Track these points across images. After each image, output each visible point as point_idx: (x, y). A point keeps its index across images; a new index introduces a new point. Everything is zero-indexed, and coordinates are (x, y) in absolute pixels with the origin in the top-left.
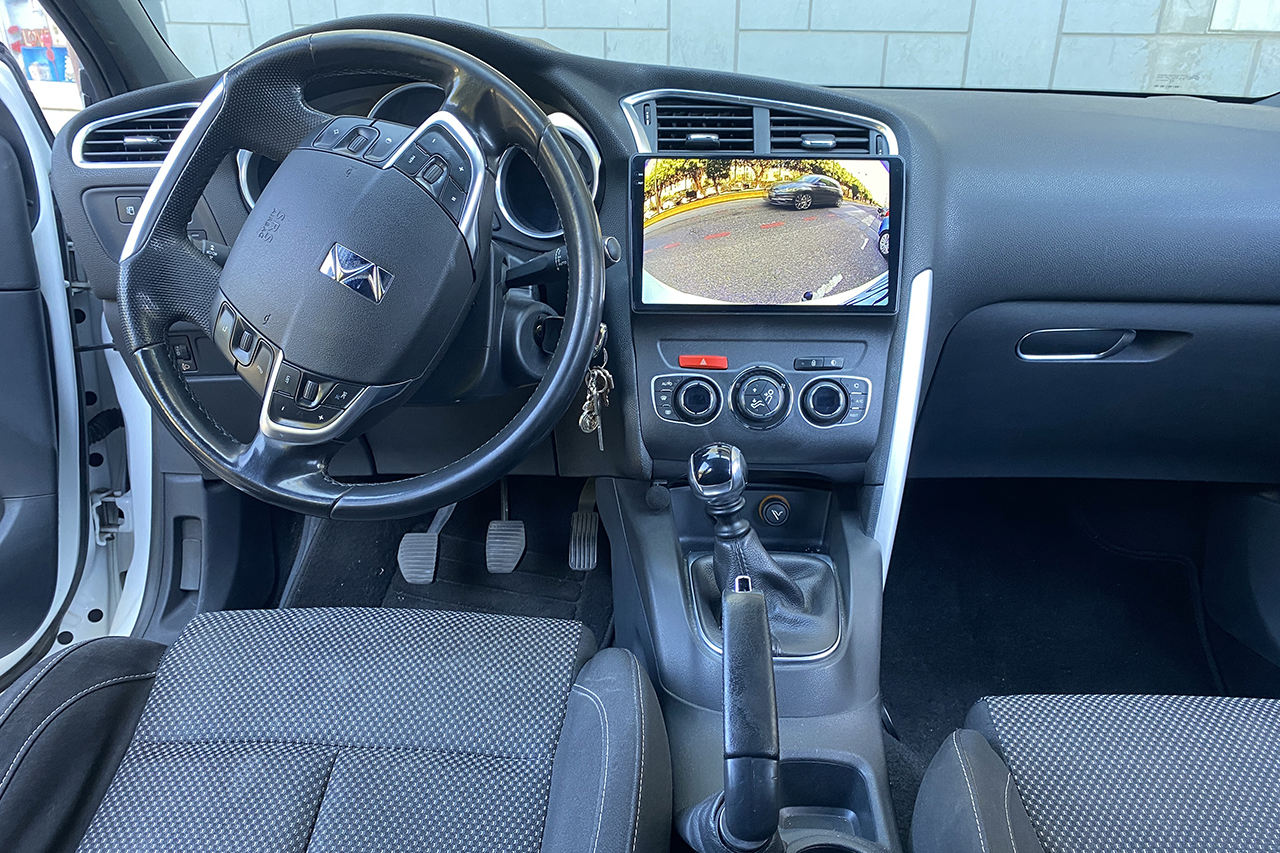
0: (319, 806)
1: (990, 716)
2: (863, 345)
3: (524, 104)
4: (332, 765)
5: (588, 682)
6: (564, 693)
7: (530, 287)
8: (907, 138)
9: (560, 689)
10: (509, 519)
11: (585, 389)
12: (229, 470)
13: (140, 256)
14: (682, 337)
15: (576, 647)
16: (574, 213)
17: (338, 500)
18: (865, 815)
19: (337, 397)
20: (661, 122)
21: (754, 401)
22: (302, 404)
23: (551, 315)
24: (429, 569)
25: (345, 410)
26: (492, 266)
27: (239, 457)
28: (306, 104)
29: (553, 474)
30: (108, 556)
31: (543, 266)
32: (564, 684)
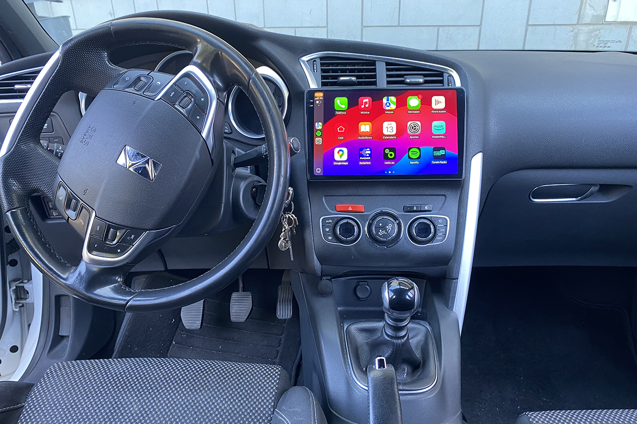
2: (444, 197)
3: (239, 60)
5: (284, 409)
6: (270, 415)
7: (249, 167)
8: (466, 77)
9: (267, 412)
10: (243, 291)
11: (281, 226)
12: (64, 283)
13: (10, 155)
14: (337, 194)
15: (277, 384)
17: (129, 301)
19: (128, 238)
20: (323, 71)
21: (381, 231)
22: (107, 242)
23: (260, 182)
24: (198, 321)
25: (133, 246)
26: (225, 155)
27: (70, 275)
28: (110, 62)
29: (267, 268)
30: (21, 316)
31: (255, 155)
32: (270, 409)
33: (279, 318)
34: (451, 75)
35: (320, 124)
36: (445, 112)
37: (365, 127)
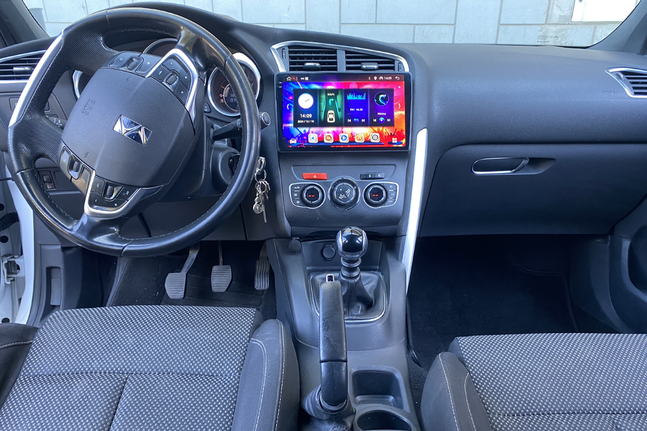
0: (118, 404)
1: (459, 346)
2: (394, 167)
4: (125, 383)
5: (258, 337)
6: (246, 343)
7: (226, 140)
8: (412, 62)
9: (244, 341)
10: (224, 264)
11: (256, 191)
12: (68, 233)
13: (19, 124)
14: (304, 164)
15: (253, 320)
16: (244, 99)
17: (124, 248)
18: (398, 398)
19: (124, 194)
20: (291, 57)
21: (341, 195)
22: (106, 198)
23: (236, 154)
24: (181, 291)
25: (128, 200)
26: (205, 128)
27: (73, 226)
28: (106, 46)
29: (245, 239)
30: (12, 289)
31: (231, 128)
32: (246, 339)
33: (257, 289)
34: (400, 63)
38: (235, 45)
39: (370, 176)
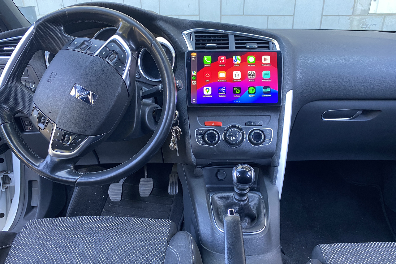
2: (269, 117)
3: (145, 32)
5: (174, 245)
6: (164, 249)
7: (151, 98)
8: (283, 44)
9: (163, 247)
10: (147, 177)
11: (171, 134)
12: (37, 169)
13: (2, 90)
14: (206, 115)
15: (169, 230)
17: (77, 180)
19: (77, 141)
20: (196, 40)
21: (232, 137)
22: (64, 143)
23: (158, 108)
24: (119, 196)
25: (80, 145)
26: (136, 91)
27: (41, 164)
28: (65, 33)
29: (162, 162)
30: (6, 194)
31: (155, 91)
32: (165, 245)
33: (170, 194)
34: (273, 43)
35: (195, 72)
36: (270, 65)
37: (222, 75)
38: (158, 32)
39: (252, 124)
